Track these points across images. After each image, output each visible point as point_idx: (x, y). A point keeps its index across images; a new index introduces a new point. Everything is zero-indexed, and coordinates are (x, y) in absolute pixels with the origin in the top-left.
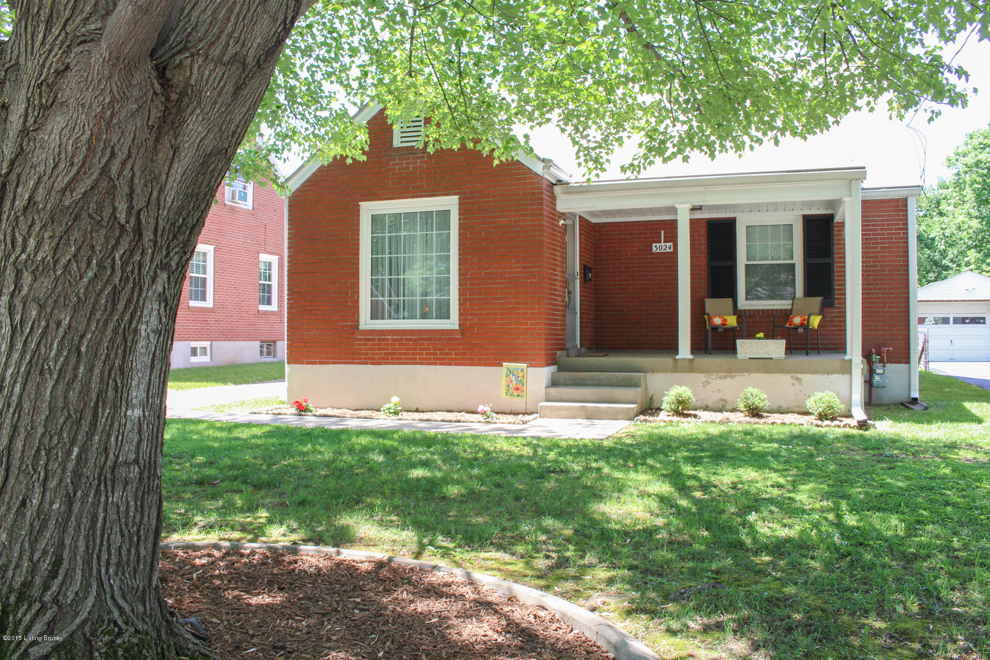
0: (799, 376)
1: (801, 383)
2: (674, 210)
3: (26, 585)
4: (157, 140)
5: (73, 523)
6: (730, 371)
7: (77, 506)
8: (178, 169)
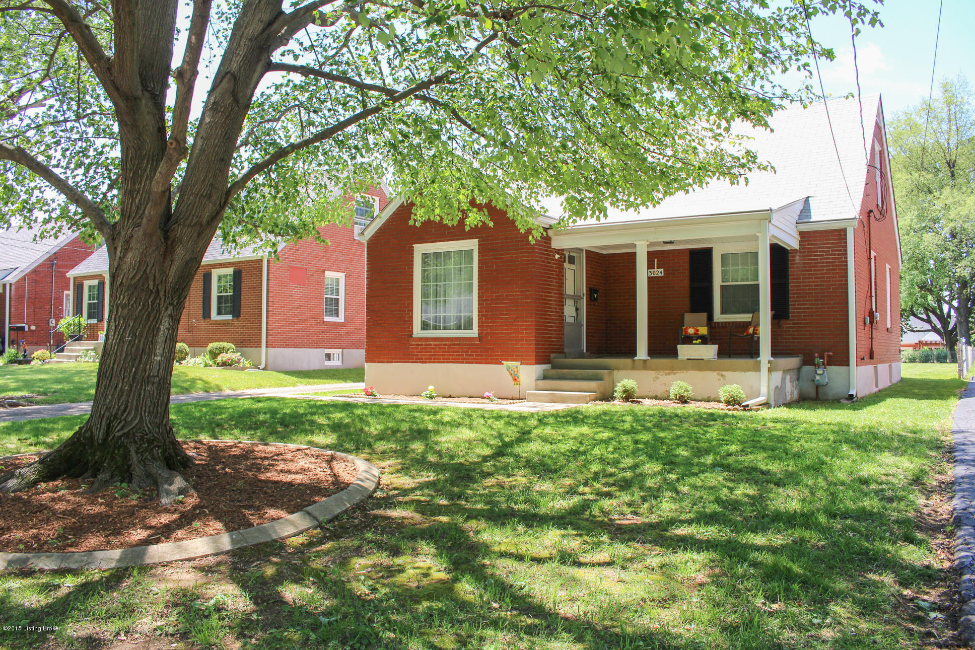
0: (724, 373)
1: (724, 379)
2: (634, 246)
3: (116, 414)
4: (164, 259)
5: (132, 394)
6: (672, 369)
7: (134, 388)
8: (174, 268)
